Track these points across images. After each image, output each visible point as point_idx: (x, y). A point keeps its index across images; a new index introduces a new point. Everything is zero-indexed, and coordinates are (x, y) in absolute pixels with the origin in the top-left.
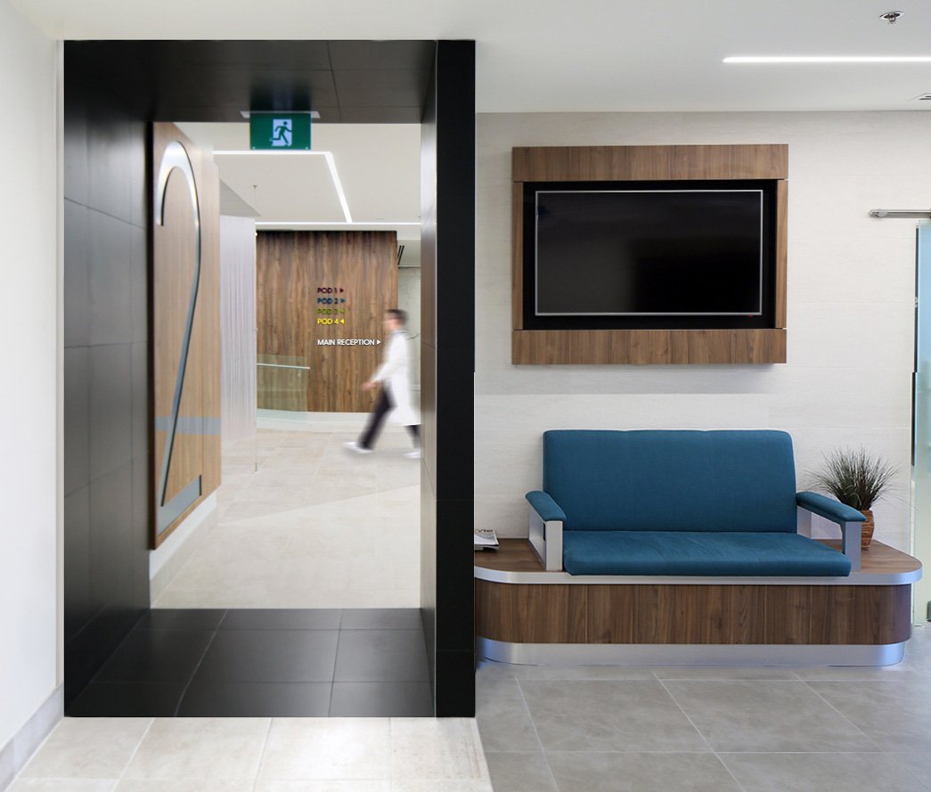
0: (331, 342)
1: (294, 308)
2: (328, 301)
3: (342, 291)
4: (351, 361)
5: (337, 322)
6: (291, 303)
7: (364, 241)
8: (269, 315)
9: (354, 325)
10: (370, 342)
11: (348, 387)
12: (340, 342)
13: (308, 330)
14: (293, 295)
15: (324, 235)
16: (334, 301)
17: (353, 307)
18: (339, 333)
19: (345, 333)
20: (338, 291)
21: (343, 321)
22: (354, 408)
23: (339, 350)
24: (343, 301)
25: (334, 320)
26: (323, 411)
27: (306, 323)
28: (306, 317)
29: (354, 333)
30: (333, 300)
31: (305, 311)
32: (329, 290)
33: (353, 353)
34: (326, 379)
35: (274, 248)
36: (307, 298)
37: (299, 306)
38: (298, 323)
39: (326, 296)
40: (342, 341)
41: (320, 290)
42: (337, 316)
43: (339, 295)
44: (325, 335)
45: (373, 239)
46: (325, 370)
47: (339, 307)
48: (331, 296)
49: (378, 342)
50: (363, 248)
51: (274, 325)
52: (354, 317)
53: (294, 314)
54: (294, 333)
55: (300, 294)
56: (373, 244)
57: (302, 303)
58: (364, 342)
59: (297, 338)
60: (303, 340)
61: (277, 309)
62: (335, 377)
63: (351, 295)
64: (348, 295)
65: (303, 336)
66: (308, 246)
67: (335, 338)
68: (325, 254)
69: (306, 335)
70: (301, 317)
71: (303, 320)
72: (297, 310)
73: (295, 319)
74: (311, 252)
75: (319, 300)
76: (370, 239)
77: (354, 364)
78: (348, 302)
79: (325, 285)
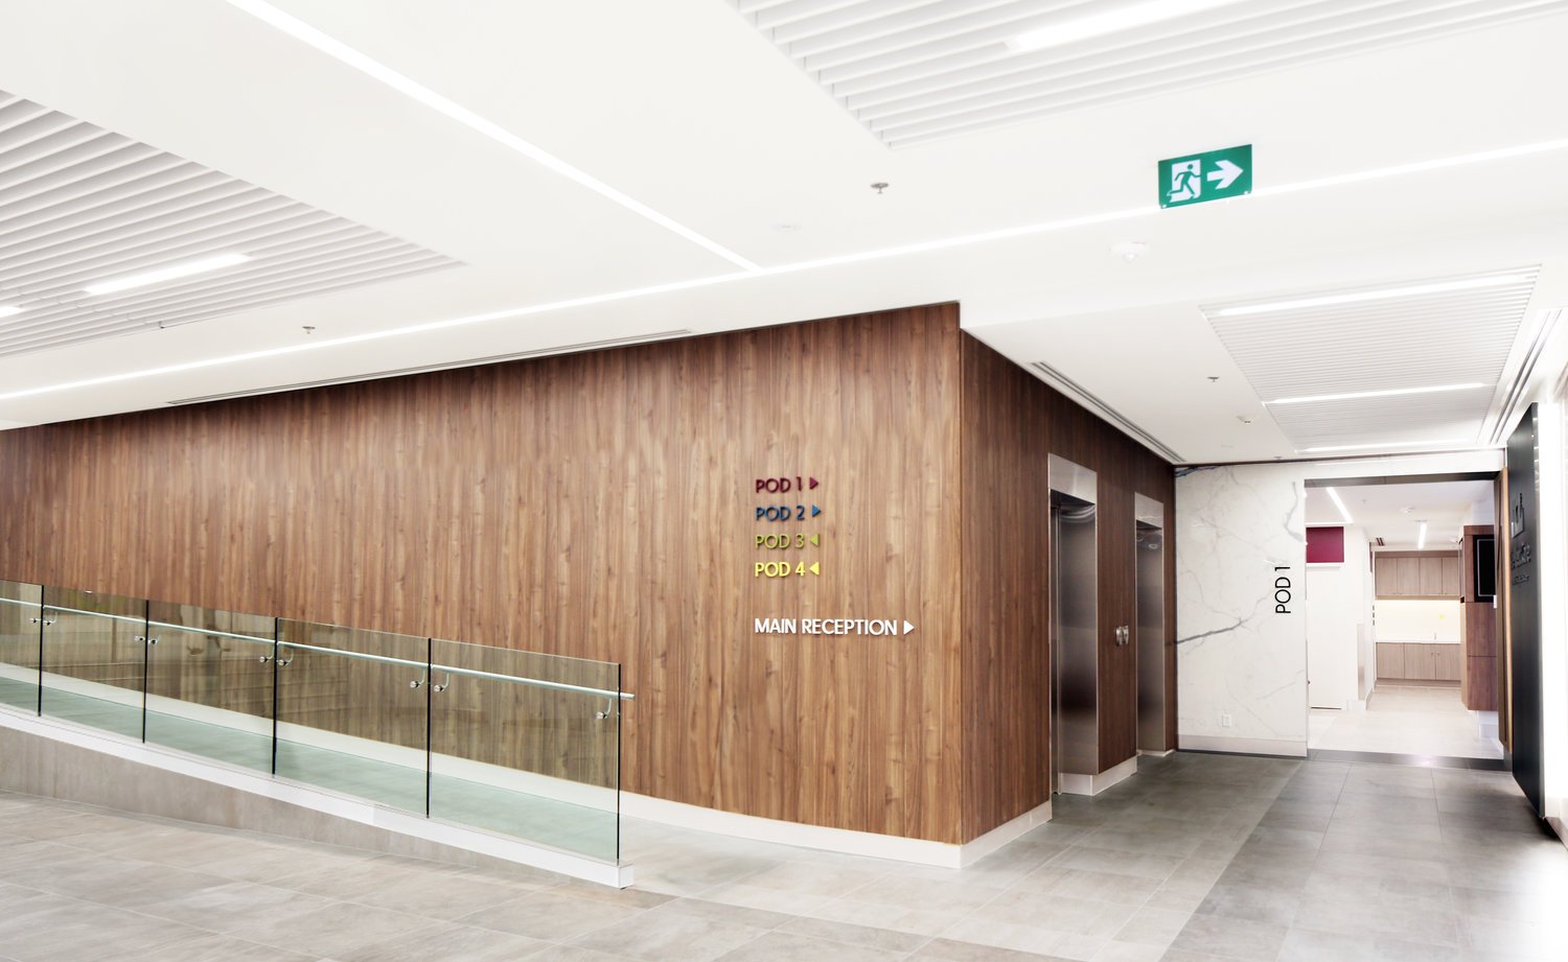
0: (788, 625)
1: (701, 536)
2: (782, 514)
3: (814, 484)
4: (835, 682)
5: (801, 568)
6: (695, 523)
7: (843, 344)
8: (648, 555)
9: (846, 578)
10: (885, 625)
11: (829, 754)
12: (809, 625)
13: (734, 592)
14: (702, 501)
15: (747, 339)
16: (795, 513)
17: (843, 529)
18: (808, 601)
19: (821, 601)
20: (806, 484)
21: (815, 568)
22: (845, 815)
23: (807, 647)
24: (817, 513)
25: (795, 564)
26: (768, 815)
27: (730, 572)
28: (729, 557)
29: (846, 601)
30: (793, 508)
31: (727, 543)
32: (782, 486)
33: (841, 659)
34: (775, 724)
35: (639, 386)
36: (731, 507)
37: (714, 529)
38: (712, 575)
39: (776, 500)
40: (813, 622)
41: (761, 485)
42: (803, 554)
43: (808, 498)
44: (774, 604)
45: (865, 335)
46: (772, 698)
47: (808, 528)
48: (788, 500)
49: (908, 627)
50: (841, 365)
51: (659, 580)
52: (844, 554)
53: (703, 550)
54: (701, 599)
55: (715, 496)
56: (864, 352)
57: (721, 523)
58: (869, 627)
59: (709, 615)
60: (723, 619)
61: (665, 541)
62: (797, 721)
63: (839, 498)
64: (830, 495)
65: (722, 608)
66: (711, 374)
67: (797, 615)
68: (750, 389)
69: (730, 605)
70: (717, 559)
71: (723, 565)
72: (709, 540)
73: (705, 564)
74: (718, 388)
75: (760, 513)
76: (857, 336)
77: (844, 689)
78: (829, 516)
79: (773, 472)
